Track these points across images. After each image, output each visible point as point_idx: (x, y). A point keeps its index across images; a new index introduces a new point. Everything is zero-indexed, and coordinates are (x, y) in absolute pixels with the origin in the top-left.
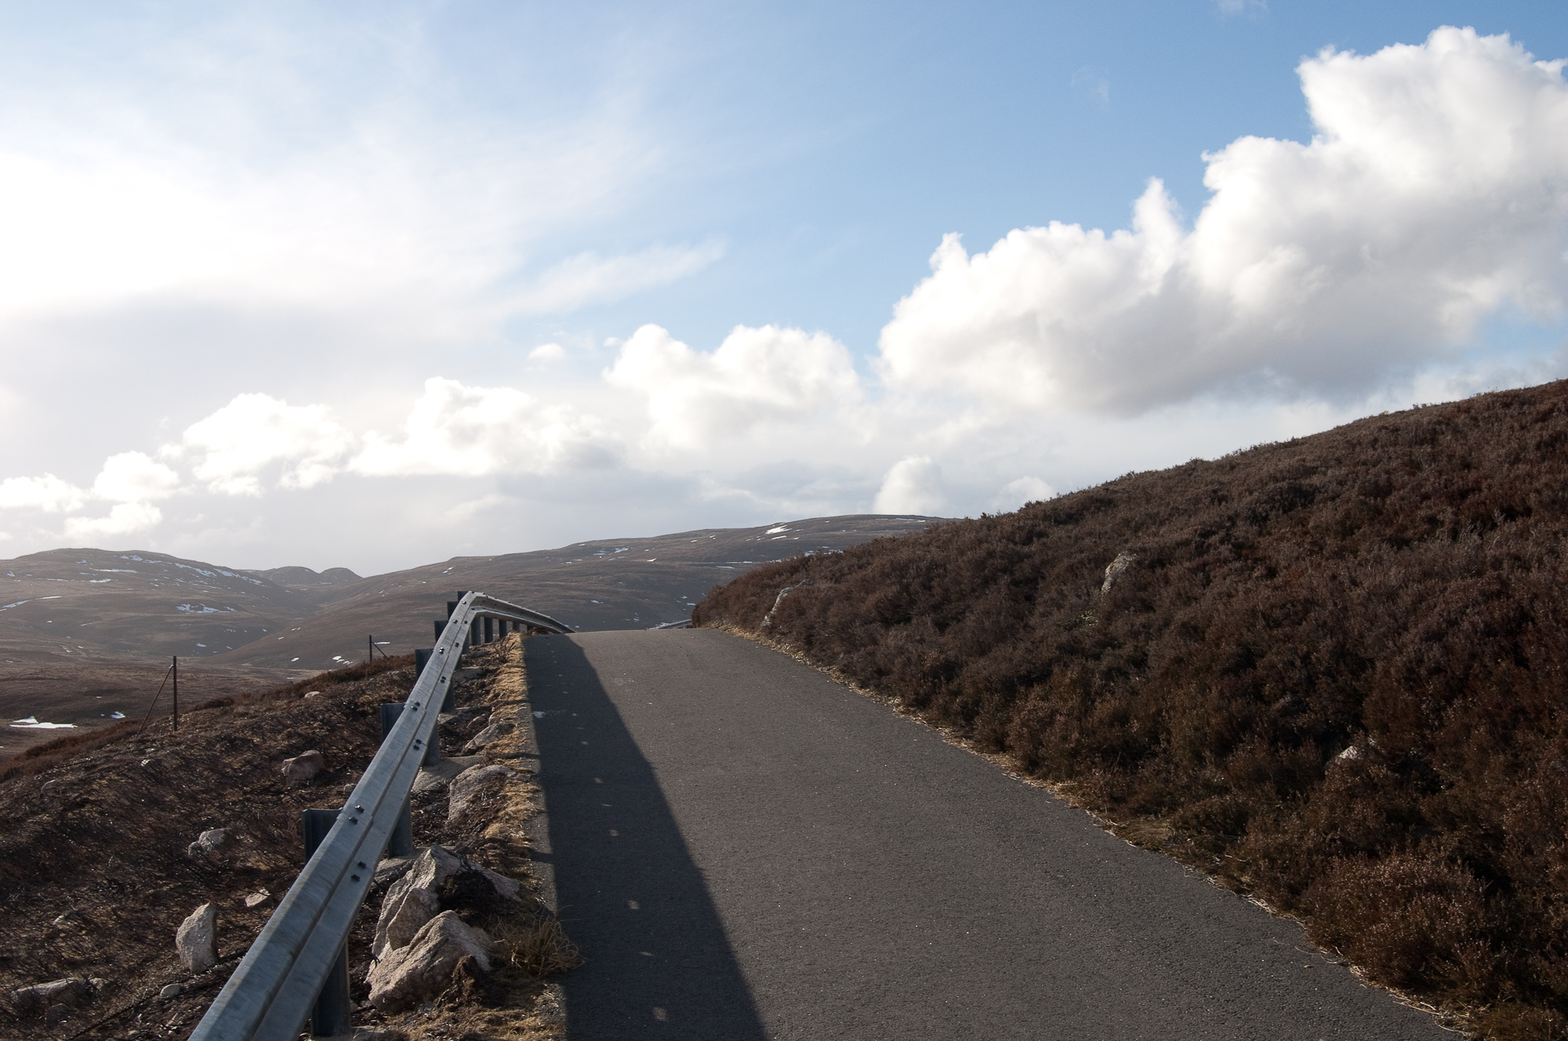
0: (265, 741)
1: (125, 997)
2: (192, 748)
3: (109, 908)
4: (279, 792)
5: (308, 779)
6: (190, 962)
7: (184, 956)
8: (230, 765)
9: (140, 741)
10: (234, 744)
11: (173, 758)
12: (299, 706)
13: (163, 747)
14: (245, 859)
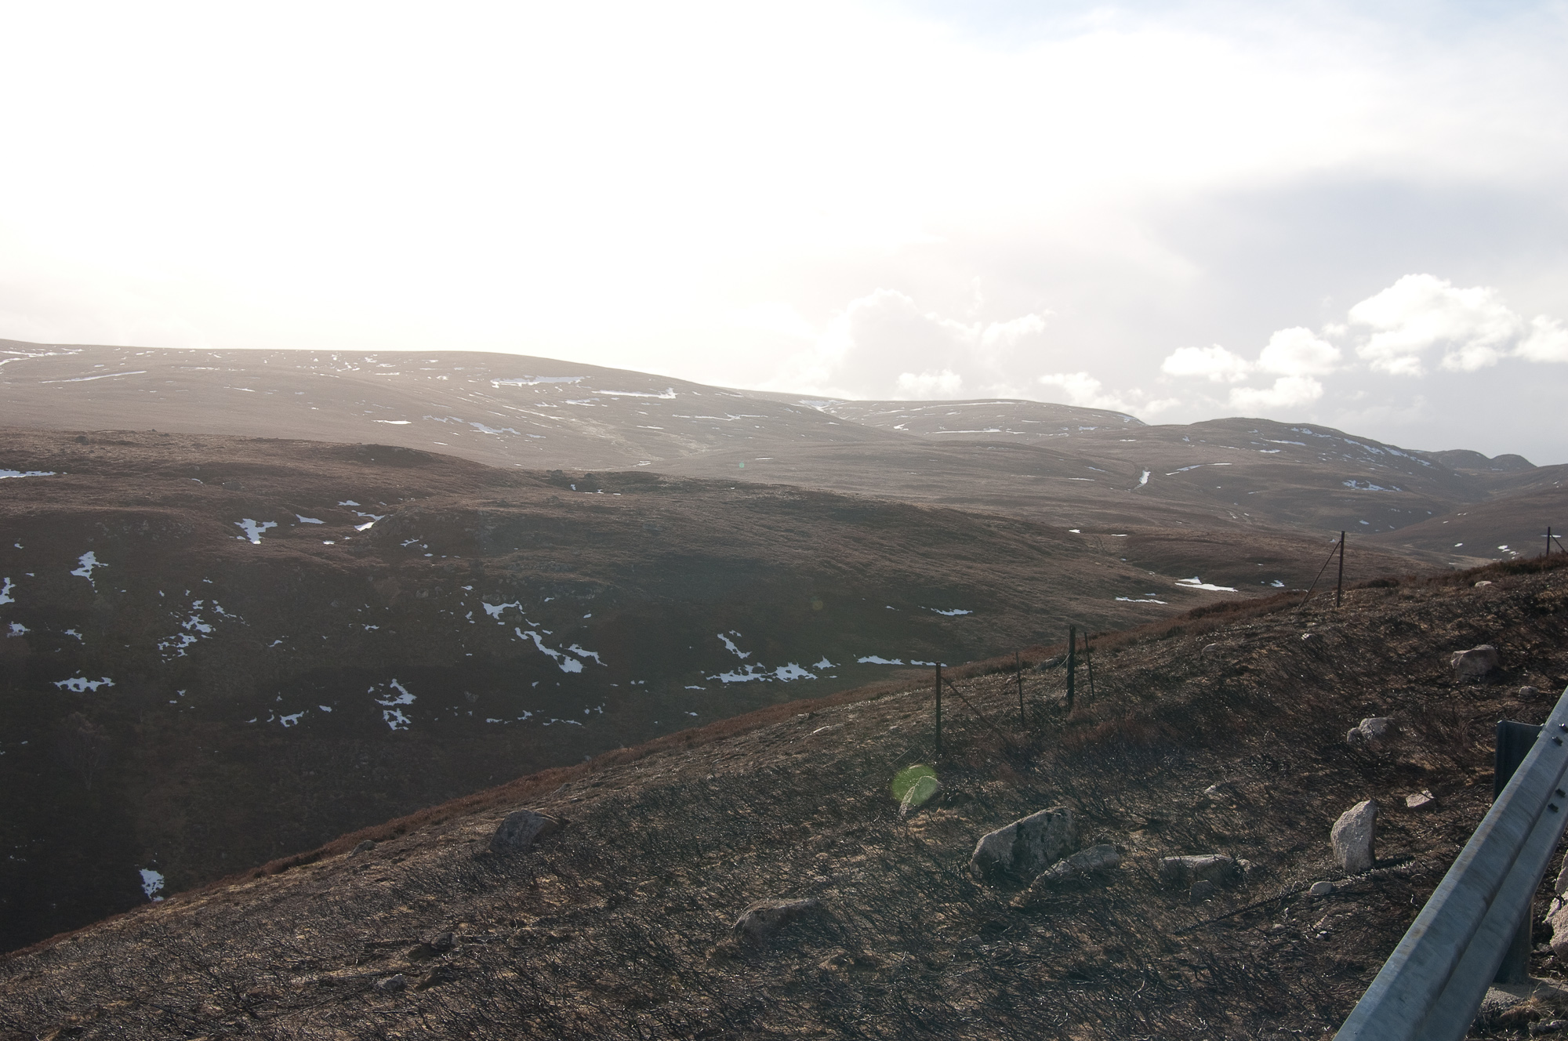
0: (1432, 629)
1: (1273, 885)
2: (1356, 626)
3: (1262, 785)
4: (1445, 685)
5: (1478, 675)
6: (1344, 860)
7: (1338, 851)
8: (1395, 650)
9: (1301, 614)
10: (1399, 628)
11: (1334, 635)
12: (1469, 595)
13: (1324, 622)
14: (1408, 754)
